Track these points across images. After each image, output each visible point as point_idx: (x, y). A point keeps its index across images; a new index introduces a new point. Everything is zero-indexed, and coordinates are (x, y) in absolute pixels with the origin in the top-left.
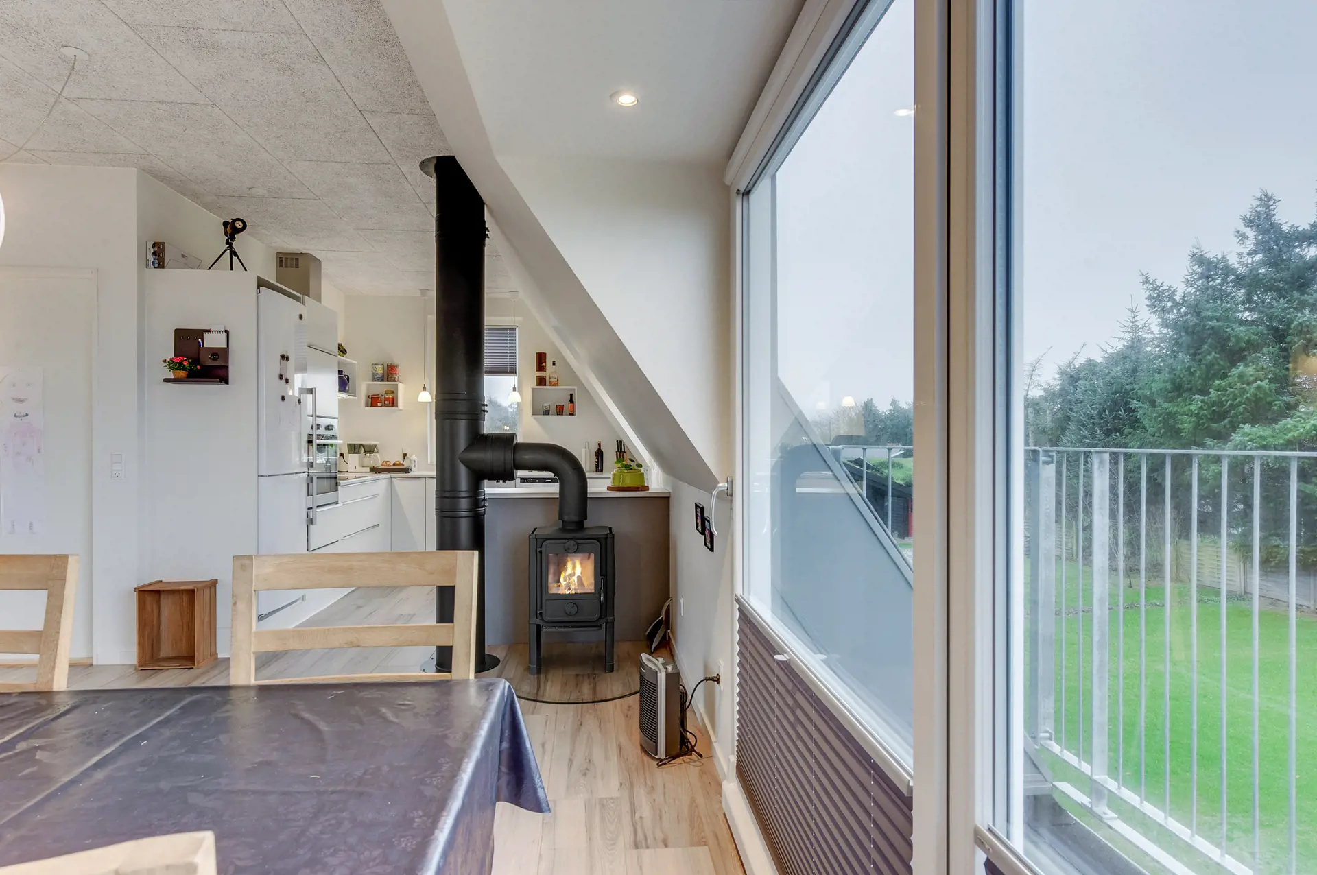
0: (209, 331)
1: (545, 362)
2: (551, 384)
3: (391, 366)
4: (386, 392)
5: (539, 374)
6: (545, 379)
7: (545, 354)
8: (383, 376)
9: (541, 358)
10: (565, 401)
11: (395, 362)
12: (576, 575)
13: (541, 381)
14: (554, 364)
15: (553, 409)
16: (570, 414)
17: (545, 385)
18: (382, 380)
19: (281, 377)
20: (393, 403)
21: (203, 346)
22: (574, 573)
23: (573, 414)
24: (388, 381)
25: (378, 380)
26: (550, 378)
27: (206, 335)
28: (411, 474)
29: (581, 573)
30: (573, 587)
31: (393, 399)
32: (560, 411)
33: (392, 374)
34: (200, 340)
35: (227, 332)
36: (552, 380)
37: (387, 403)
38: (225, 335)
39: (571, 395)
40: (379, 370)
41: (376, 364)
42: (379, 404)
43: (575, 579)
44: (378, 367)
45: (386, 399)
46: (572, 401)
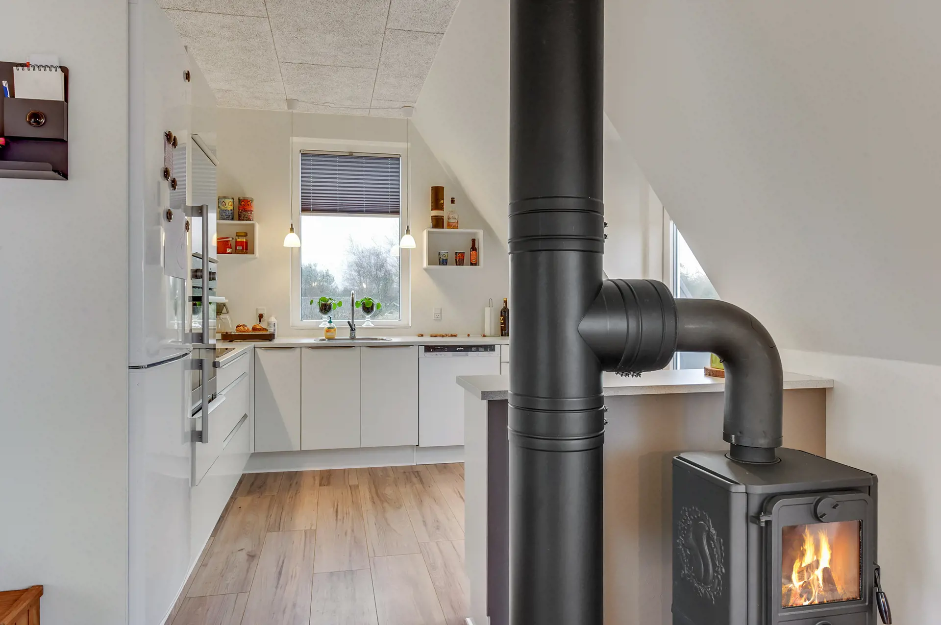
0: (26, 65)
1: (443, 199)
2: (449, 226)
3: (243, 201)
4: (238, 235)
5: (435, 213)
6: (443, 219)
7: (443, 188)
8: (233, 214)
9: (437, 194)
10: (465, 248)
11: (248, 195)
12: (821, 567)
13: (438, 222)
14: (453, 201)
15: (452, 258)
16: (472, 264)
17: (443, 228)
18: (232, 219)
19: (166, 173)
20: (246, 249)
21: (13, 95)
22: (818, 562)
23: (475, 264)
24: (239, 220)
25: (227, 219)
26: (449, 219)
27: (18, 73)
28: (277, 341)
29: (831, 561)
30: (815, 592)
31: (246, 243)
32: (460, 260)
33: (246, 211)
34: (5, 83)
35: (65, 70)
36: (451, 221)
37: (239, 248)
38: (60, 75)
39: (474, 241)
40: (229, 206)
41: (225, 197)
42: (229, 250)
43: (819, 573)
44: (227, 201)
45: (238, 244)
46: (474, 248)
